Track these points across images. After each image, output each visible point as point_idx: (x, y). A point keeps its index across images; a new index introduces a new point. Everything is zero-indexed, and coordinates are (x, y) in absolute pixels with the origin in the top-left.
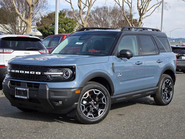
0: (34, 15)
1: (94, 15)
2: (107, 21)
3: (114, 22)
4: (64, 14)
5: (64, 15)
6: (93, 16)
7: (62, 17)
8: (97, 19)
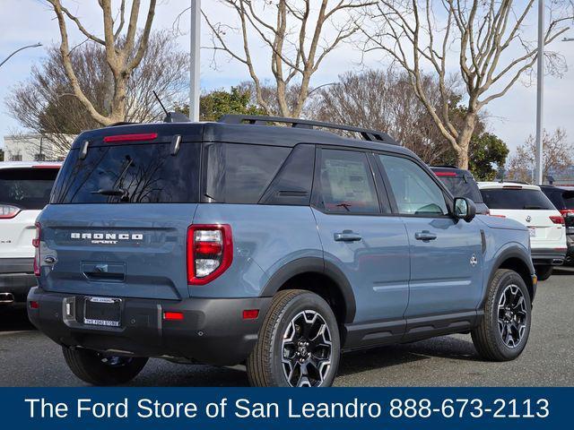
0: (150, 105)
1: (342, 100)
2: (380, 115)
3: (402, 120)
4: (243, 97)
5: (244, 99)
6: (337, 100)
7: (239, 107)
8: (349, 110)
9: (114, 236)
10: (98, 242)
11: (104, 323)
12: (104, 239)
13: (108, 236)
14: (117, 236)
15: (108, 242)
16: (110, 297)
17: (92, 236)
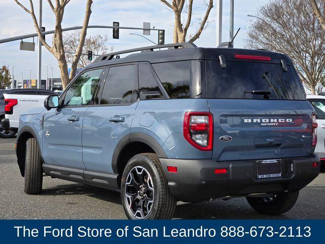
9: (276, 120)
10: (265, 124)
11: (272, 176)
12: (270, 122)
13: (272, 120)
14: (278, 120)
15: (272, 124)
16: (275, 159)
17: (261, 120)
